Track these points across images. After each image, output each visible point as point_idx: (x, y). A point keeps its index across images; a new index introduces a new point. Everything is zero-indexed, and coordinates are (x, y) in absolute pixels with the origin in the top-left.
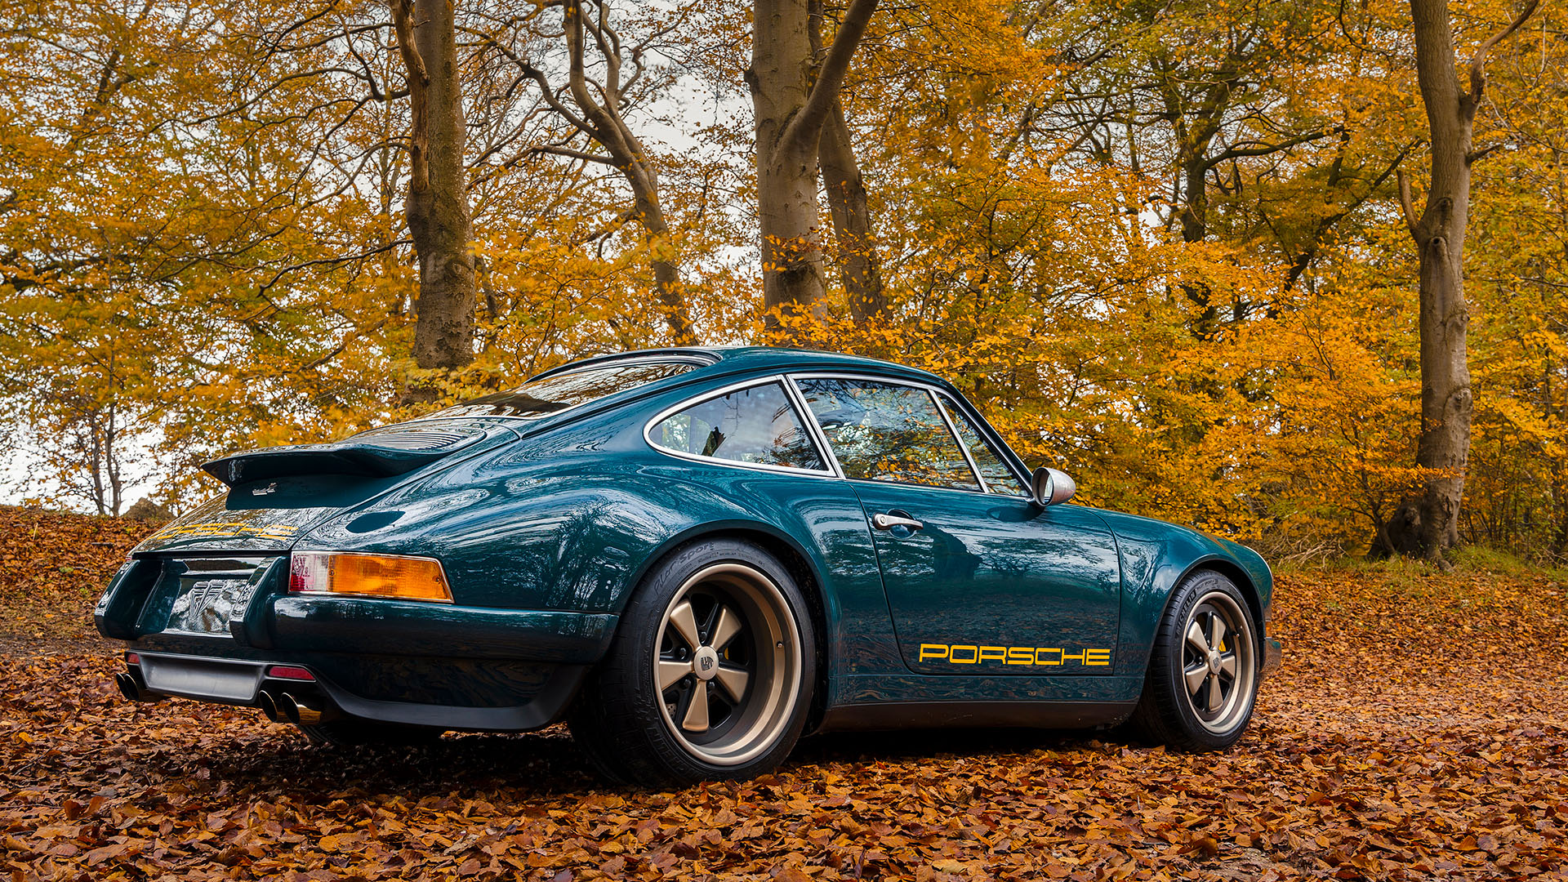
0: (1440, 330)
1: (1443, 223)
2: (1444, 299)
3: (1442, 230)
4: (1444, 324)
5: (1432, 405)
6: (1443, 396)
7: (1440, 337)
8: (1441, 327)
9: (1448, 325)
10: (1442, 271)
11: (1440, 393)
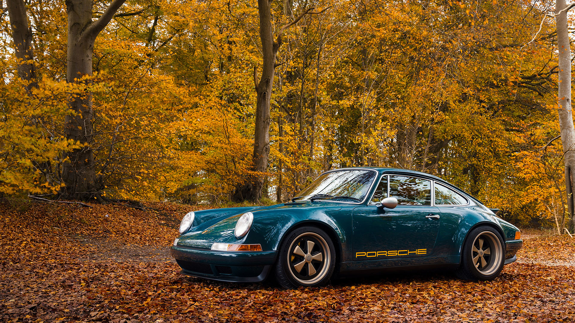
0: (263, 124)
1: (266, 87)
2: (265, 113)
3: (266, 89)
4: (264, 122)
5: (258, 149)
6: (262, 146)
7: (263, 126)
8: (263, 123)
9: (265, 122)
10: (265, 103)
11: (261, 146)
